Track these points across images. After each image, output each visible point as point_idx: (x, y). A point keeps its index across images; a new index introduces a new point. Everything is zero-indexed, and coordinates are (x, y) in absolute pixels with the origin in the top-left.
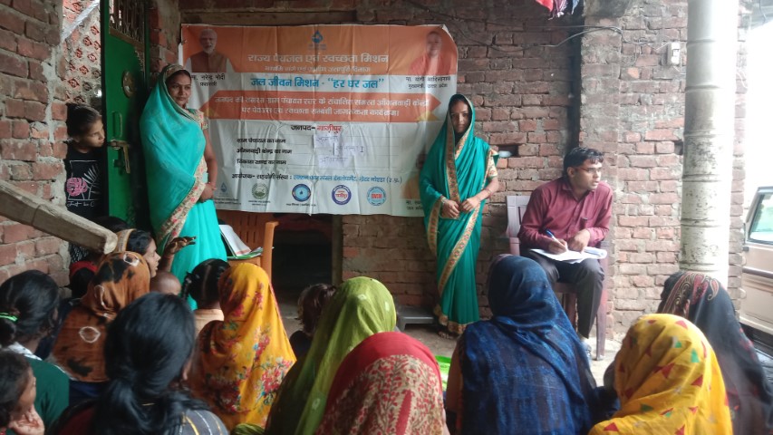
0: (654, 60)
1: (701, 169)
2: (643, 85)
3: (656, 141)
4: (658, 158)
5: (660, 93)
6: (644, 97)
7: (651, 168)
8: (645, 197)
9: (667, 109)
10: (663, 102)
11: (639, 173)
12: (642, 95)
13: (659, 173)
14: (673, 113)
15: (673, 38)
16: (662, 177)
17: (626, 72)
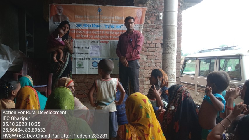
0: (155, 18)
1: (168, 51)
2: (152, 26)
3: (156, 43)
4: (156, 49)
5: (157, 28)
6: (152, 30)
7: (154, 52)
8: (152, 61)
9: (159, 34)
10: (158, 31)
11: (151, 53)
12: (152, 29)
13: (157, 53)
14: (160, 35)
15: (161, 11)
16: (157, 54)
17: (147, 21)
